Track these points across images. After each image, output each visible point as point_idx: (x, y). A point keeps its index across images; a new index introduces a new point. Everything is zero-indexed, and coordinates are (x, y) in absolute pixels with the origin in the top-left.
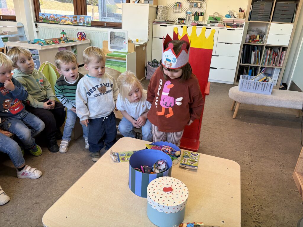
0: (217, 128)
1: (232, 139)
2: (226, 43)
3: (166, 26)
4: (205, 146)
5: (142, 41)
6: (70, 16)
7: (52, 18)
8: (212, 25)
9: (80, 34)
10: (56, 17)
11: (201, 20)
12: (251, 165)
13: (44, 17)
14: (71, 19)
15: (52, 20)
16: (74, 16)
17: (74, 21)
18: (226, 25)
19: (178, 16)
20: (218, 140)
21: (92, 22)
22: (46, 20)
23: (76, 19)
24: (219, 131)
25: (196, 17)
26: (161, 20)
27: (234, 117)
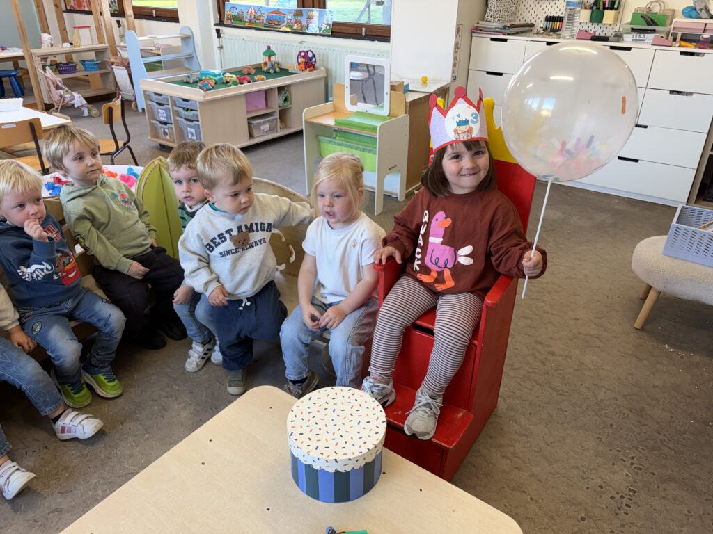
0: (570, 358)
1: (601, 401)
2: (672, 92)
3: (505, 40)
4: (512, 414)
5: (435, 81)
6: (290, 11)
7: (251, 16)
8: (638, 38)
9: (304, 57)
10: (259, 14)
11: (611, 22)
12: (625, 501)
13: (235, 13)
14: (290, 17)
15: (250, 21)
16: (296, 11)
17: (296, 22)
18: (681, 40)
19: (546, 9)
20: (559, 398)
21: (335, 24)
22: (238, 22)
23: (299, 18)
24: (576, 367)
25: (595, 14)
26: (493, 25)
27: (638, 323)
